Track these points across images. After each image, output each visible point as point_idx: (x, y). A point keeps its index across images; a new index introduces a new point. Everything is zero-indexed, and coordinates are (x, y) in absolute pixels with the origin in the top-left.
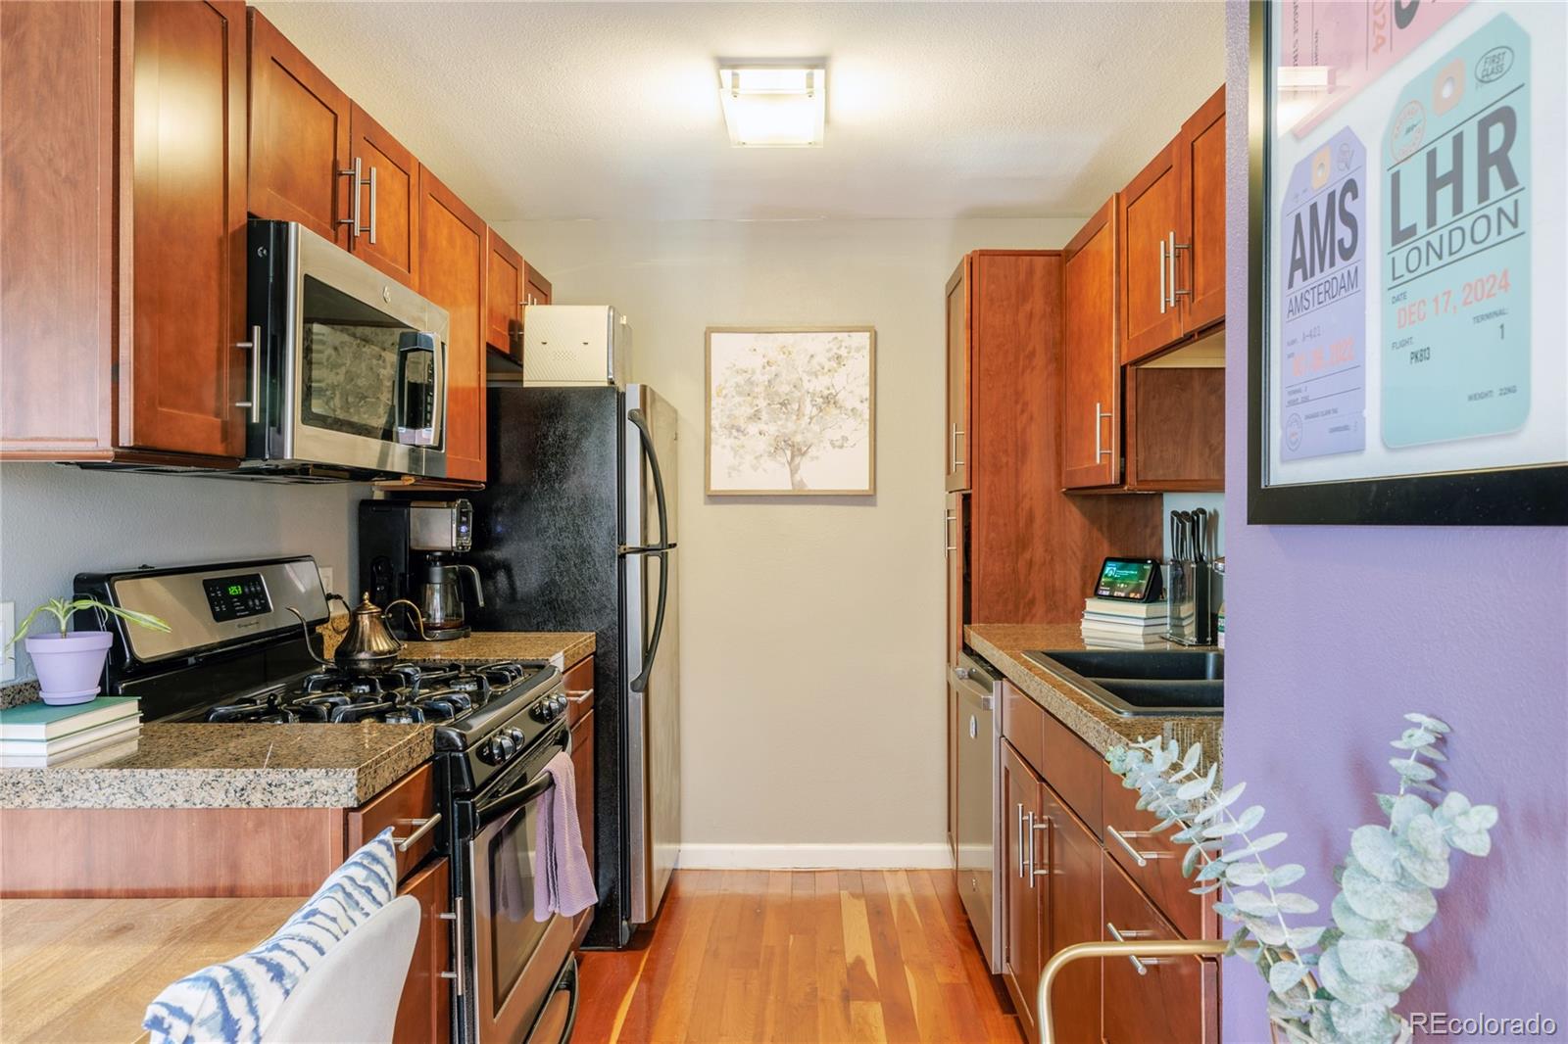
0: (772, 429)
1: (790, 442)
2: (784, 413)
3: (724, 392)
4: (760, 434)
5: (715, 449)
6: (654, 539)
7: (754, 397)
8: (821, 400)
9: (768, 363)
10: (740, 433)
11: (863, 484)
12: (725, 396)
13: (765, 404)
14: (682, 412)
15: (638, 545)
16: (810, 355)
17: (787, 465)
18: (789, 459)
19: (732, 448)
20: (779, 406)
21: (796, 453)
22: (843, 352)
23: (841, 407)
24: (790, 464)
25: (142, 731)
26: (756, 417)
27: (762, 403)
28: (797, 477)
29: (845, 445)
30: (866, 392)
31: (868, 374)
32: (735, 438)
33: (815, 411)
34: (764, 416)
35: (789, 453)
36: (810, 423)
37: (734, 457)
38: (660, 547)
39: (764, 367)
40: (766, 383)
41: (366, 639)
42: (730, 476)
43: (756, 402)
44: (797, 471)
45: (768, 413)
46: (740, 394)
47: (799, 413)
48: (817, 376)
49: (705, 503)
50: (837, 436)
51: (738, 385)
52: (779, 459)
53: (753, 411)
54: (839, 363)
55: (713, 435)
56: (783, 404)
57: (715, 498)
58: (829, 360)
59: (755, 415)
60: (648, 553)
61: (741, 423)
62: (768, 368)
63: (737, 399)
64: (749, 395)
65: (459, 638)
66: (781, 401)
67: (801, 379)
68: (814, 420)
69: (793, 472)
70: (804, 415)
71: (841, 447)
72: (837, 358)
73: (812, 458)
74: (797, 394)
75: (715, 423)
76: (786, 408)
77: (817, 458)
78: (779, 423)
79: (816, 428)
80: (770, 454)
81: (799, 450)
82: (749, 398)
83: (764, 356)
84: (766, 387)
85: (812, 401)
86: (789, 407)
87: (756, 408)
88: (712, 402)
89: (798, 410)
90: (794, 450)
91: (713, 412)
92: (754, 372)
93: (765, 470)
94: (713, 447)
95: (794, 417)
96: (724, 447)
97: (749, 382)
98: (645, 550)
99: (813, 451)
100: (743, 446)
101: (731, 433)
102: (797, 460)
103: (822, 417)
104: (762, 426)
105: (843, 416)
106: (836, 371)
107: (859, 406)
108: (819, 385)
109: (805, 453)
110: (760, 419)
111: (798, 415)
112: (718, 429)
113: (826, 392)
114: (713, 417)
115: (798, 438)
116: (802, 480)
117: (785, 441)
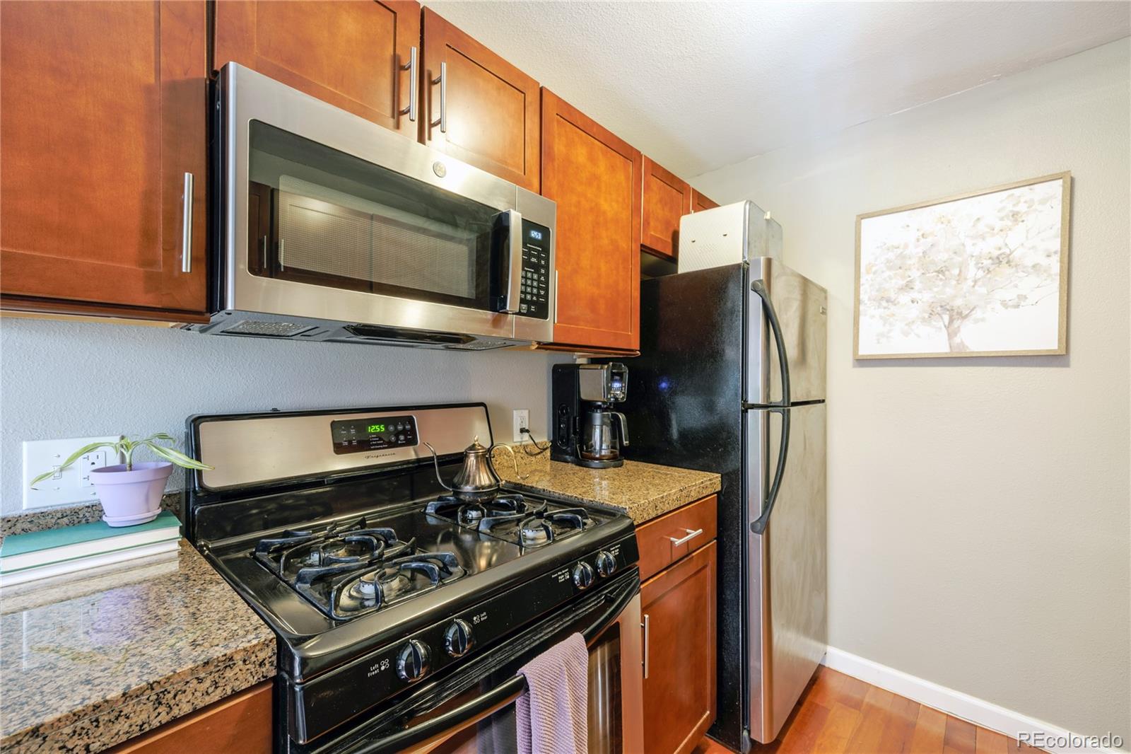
0: (927, 297)
1: (948, 307)
2: (941, 280)
3: (874, 269)
4: (913, 302)
5: (863, 320)
6: (777, 396)
7: (906, 270)
8: (990, 261)
9: (923, 235)
10: (890, 304)
11: (1051, 343)
12: (875, 273)
13: (919, 274)
14: (832, 291)
15: (760, 402)
16: (976, 218)
17: (944, 329)
18: (947, 323)
19: (881, 317)
20: (935, 274)
21: (955, 317)
22: (1022, 208)
23: (1016, 266)
24: (947, 327)
25: (181, 554)
26: (908, 286)
27: (915, 274)
28: (957, 340)
29: (1022, 303)
30: (1056, 244)
31: (1059, 225)
32: (885, 308)
33: (980, 273)
34: (917, 285)
35: (946, 318)
36: (974, 286)
37: (884, 325)
38: (782, 405)
39: (918, 240)
40: (921, 254)
41: (471, 475)
42: (879, 343)
43: (909, 273)
44: (956, 334)
45: (921, 282)
46: (890, 268)
47: (960, 278)
48: (984, 239)
49: (854, 366)
50: (1010, 295)
51: (888, 261)
52: (934, 323)
53: (905, 282)
54: (1016, 220)
55: (862, 308)
56: (940, 272)
57: (863, 362)
58: (1002, 219)
59: (907, 286)
60: (770, 409)
61: (892, 296)
62: (922, 240)
63: (888, 273)
64: (900, 268)
65: (608, 468)
66: (937, 269)
67: (963, 245)
68: (980, 283)
69: (951, 336)
70: (966, 279)
71: (1018, 306)
72: (1013, 216)
73: (976, 321)
74: (958, 259)
75: (863, 297)
76: (944, 276)
77: (983, 320)
78: (935, 290)
79: (983, 290)
80: (924, 320)
81: (960, 314)
82: (901, 271)
83: (918, 230)
84: (920, 258)
85: (977, 264)
86: (947, 273)
87: (909, 279)
88: (861, 280)
89: (959, 275)
90: (955, 316)
91: (861, 288)
92: (906, 246)
93: (918, 336)
94: (862, 318)
95: (954, 282)
96: (873, 317)
97: (902, 257)
98: (768, 407)
99: (978, 314)
100: (894, 315)
101: (880, 304)
102: (956, 324)
103: (990, 278)
104: (915, 295)
105: (1021, 274)
106: (1010, 229)
107: (1044, 261)
108: (990, 246)
109: (967, 316)
110: (912, 288)
111: (958, 280)
112: (866, 302)
113: (997, 253)
114: (861, 292)
115: (958, 302)
116: (962, 342)
117: (941, 307)
